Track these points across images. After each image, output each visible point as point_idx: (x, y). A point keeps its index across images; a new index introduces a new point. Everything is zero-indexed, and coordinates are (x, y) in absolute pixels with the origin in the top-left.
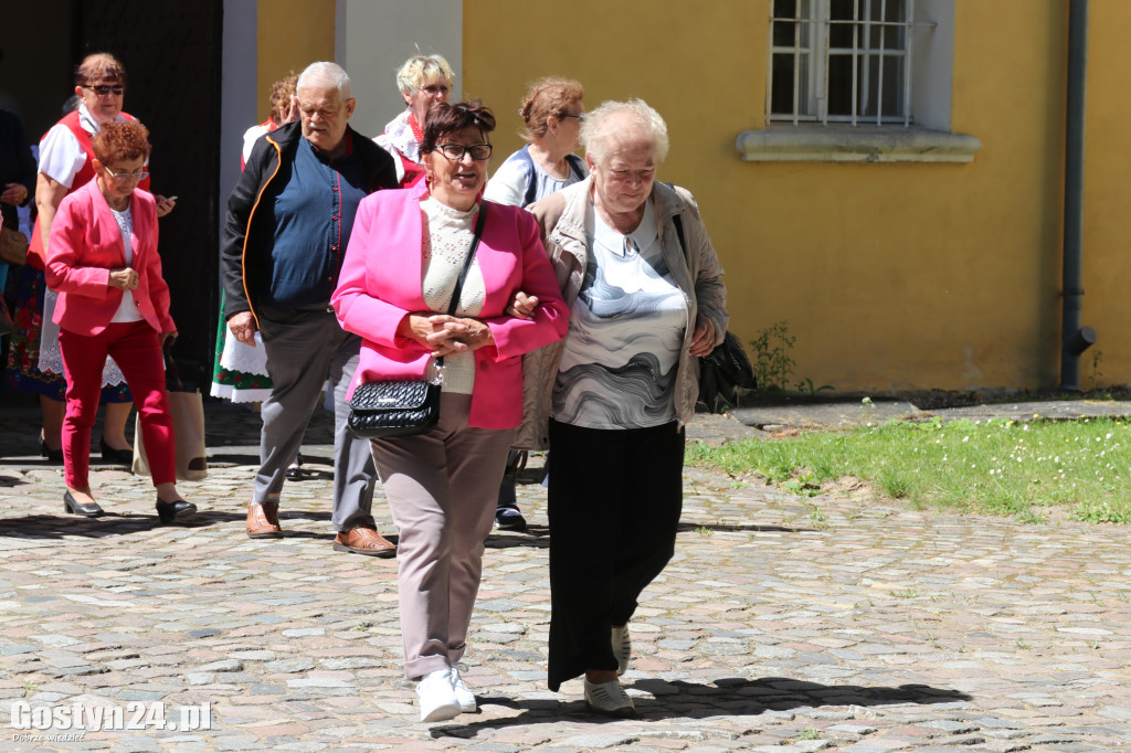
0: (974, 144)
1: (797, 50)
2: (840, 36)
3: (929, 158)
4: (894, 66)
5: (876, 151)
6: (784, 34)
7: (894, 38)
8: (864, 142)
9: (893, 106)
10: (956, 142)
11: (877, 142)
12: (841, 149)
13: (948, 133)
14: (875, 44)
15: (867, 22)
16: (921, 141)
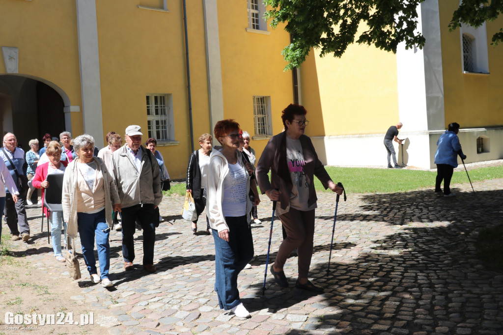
0: (178, 142)
1: (151, 130)
2: (157, 128)
3: (172, 145)
4: (165, 131)
5: (164, 144)
6: (149, 128)
7: (165, 128)
8: (163, 143)
9: (166, 138)
10: (176, 142)
11: (165, 143)
12: (160, 144)
13: (174, 141)
14: (162, 128)
15: (161, 125)
16: (171, 142)
